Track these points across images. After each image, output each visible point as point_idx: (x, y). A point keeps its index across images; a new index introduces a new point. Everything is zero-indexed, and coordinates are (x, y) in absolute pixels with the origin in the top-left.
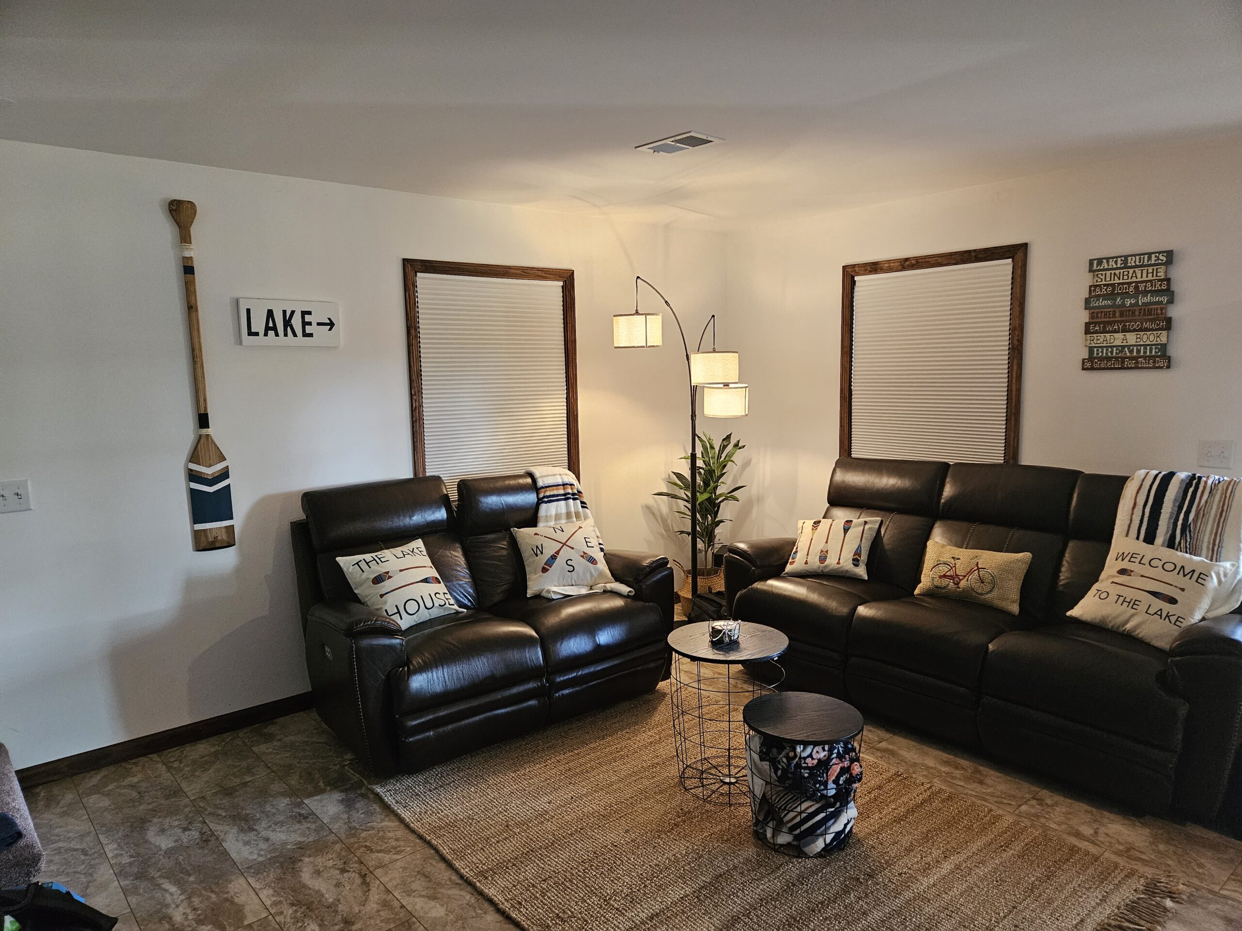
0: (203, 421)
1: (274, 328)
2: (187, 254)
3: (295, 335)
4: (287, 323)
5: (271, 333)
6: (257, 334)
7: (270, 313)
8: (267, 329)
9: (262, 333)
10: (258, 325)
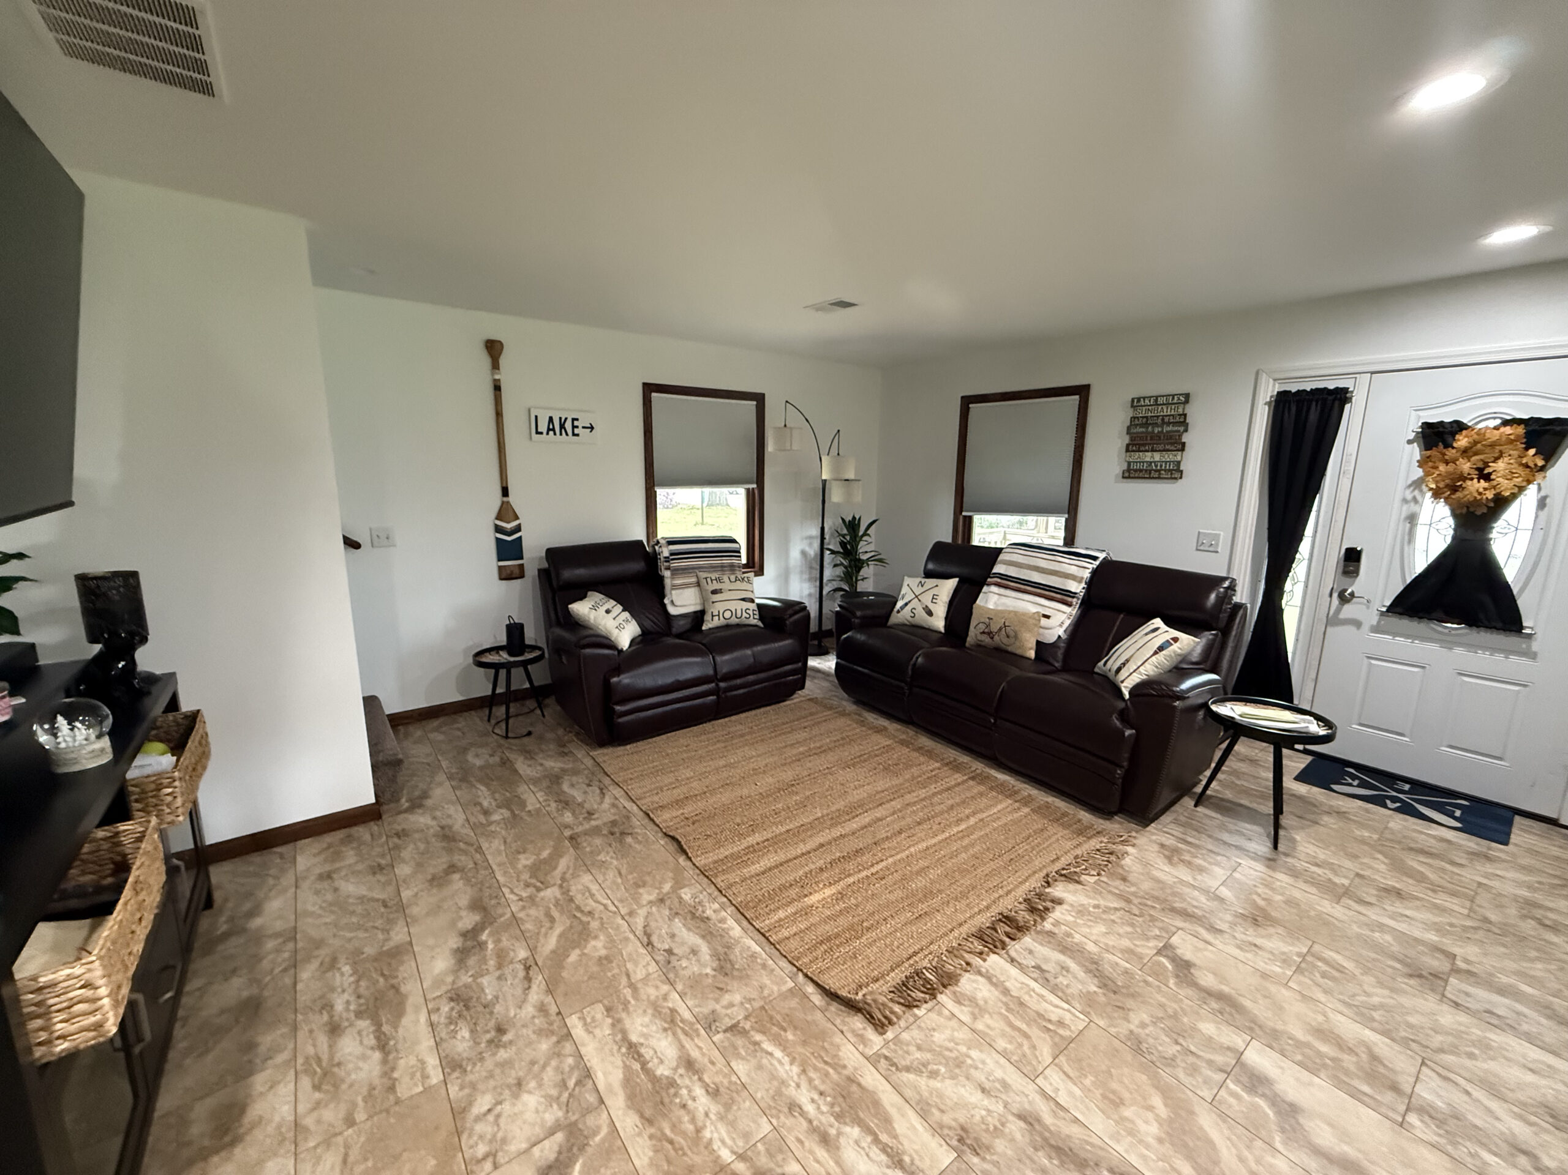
0: (505, 492)
1: (553, 430)
2: (497, 377)
3: (567, 434)
4: (562, 426)
5: (551, 433)
6: (541, 433)
7: (551, 419)
8: (549, 429)
9: (545, 432)
10: (543, 427)
